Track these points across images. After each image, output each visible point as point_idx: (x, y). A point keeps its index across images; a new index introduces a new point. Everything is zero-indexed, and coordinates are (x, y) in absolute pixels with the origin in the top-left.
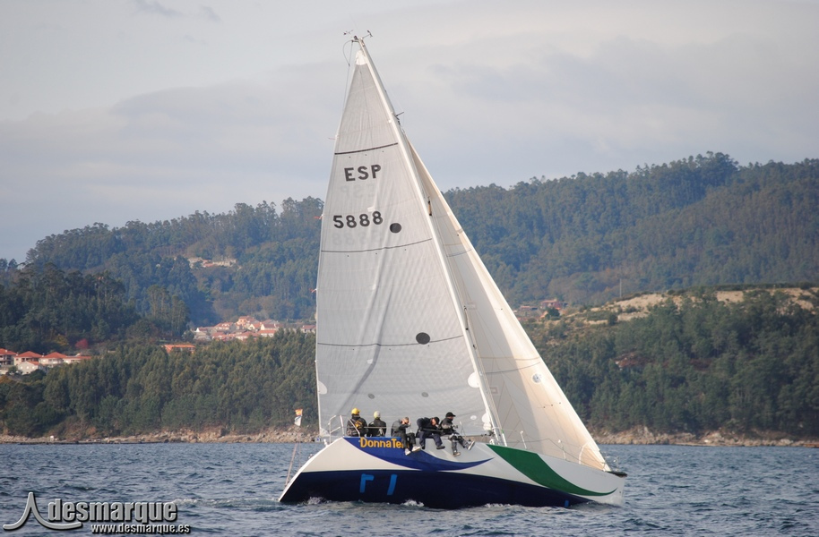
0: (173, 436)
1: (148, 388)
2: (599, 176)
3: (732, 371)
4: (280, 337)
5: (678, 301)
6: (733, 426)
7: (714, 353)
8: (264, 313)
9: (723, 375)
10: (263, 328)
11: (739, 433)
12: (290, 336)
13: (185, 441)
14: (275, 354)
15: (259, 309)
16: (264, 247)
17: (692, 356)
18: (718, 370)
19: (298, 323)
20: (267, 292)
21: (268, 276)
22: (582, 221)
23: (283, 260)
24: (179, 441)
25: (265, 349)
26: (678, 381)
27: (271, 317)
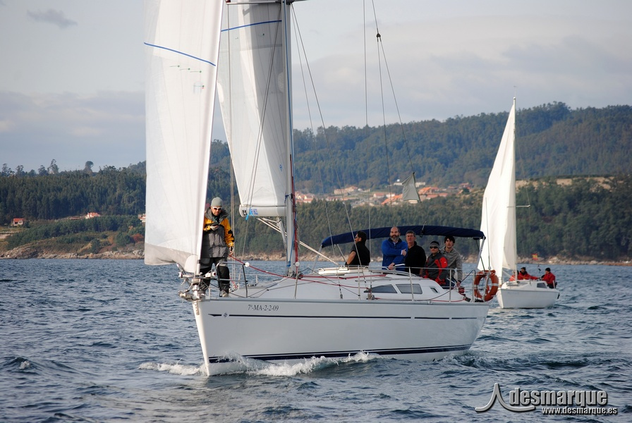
0: (255, 257)
1: (242, 231)
2: (493, 115)
3: (565, 223)
4: (314, 203)
5: (535, 184)
6: (565, 254)
7: (555, 213)
8: (306, 190)
9: (559, 225)
10: (306, 198)
11: (568, 257)
12: (320, 202)
13: (262, 260)
14: (312, 212)
15: (304, 187)
16: (307, 153)
17: (543, 215)
18: (557, 223)
19: (325, 195)
20: (308, 178)
21: (309, 169)
22: (484, 140)
23: (316, 161)
24: (259, 259)
25: (306, 210)
26: (534, 229)
27: (310, 192)
